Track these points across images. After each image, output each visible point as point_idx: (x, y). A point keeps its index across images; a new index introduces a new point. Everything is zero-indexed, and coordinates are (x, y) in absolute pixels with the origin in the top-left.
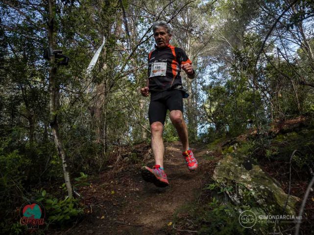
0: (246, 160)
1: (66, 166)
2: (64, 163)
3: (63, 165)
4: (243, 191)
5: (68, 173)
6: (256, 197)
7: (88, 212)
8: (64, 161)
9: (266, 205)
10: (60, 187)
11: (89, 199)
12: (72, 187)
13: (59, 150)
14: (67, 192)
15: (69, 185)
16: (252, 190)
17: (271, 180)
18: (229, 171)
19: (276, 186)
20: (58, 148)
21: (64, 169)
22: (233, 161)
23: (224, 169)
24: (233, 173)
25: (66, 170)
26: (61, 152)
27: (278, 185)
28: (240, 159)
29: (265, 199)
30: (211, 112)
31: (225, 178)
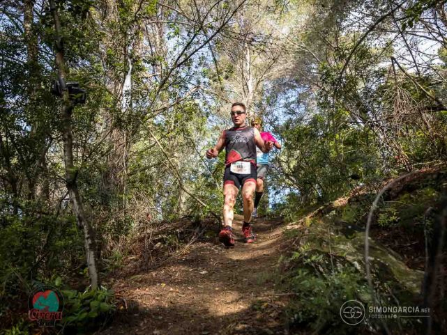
0: (346, 225)
1: (90, 242)
2: (88, 238)
3: (86, 241)
4: (344, 266)
5: (92, 253)
6: (362, 271)
7: (122, 307)
8: (87, 236)
9: (379, 282)
10: (81, 273)
11: (120, 292)
12: (97, 273)
13: (80, 220)
14: (90, 280)
15: (93, 269)
16: (356, 263)
17: (385, 250)
18: (321, 241)
19: (394, 259)
20: (79, 217)
21: (87, 247)
22: (326, 227)
23: (315, 239)
24: (327, 244)
25: (90, 248)
26: (83, 223)
27: (396, 258)
28: (337, 224)
29: (376, 273)
30: (289, 167)
31: (317, 250)
